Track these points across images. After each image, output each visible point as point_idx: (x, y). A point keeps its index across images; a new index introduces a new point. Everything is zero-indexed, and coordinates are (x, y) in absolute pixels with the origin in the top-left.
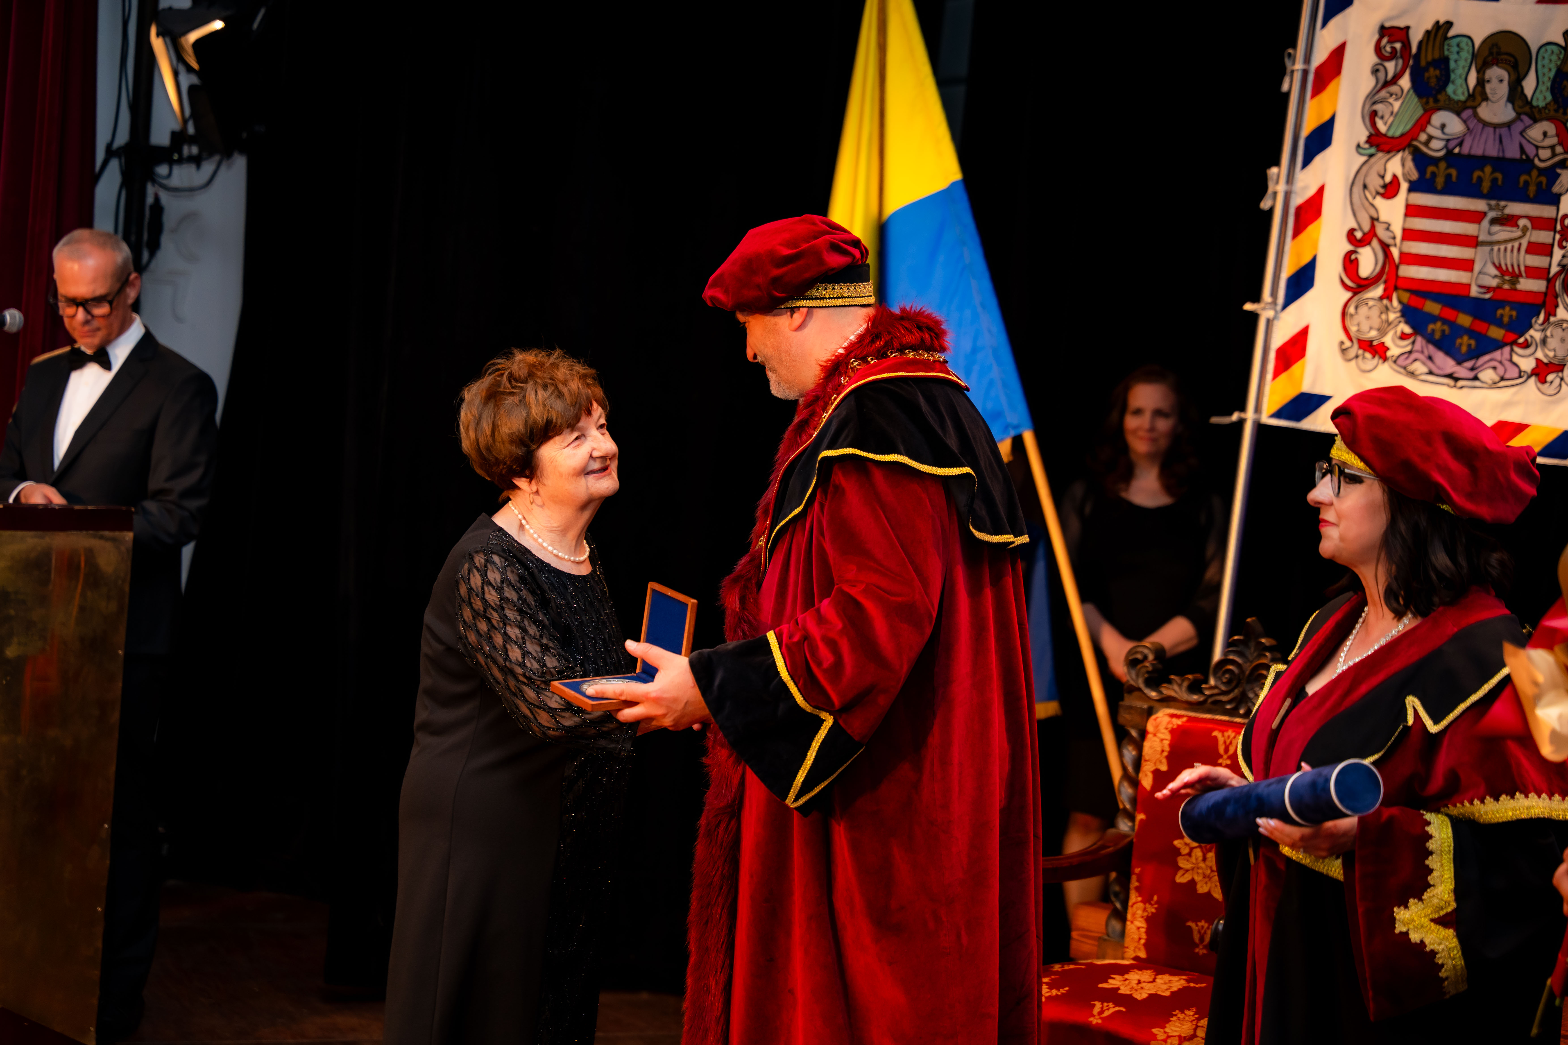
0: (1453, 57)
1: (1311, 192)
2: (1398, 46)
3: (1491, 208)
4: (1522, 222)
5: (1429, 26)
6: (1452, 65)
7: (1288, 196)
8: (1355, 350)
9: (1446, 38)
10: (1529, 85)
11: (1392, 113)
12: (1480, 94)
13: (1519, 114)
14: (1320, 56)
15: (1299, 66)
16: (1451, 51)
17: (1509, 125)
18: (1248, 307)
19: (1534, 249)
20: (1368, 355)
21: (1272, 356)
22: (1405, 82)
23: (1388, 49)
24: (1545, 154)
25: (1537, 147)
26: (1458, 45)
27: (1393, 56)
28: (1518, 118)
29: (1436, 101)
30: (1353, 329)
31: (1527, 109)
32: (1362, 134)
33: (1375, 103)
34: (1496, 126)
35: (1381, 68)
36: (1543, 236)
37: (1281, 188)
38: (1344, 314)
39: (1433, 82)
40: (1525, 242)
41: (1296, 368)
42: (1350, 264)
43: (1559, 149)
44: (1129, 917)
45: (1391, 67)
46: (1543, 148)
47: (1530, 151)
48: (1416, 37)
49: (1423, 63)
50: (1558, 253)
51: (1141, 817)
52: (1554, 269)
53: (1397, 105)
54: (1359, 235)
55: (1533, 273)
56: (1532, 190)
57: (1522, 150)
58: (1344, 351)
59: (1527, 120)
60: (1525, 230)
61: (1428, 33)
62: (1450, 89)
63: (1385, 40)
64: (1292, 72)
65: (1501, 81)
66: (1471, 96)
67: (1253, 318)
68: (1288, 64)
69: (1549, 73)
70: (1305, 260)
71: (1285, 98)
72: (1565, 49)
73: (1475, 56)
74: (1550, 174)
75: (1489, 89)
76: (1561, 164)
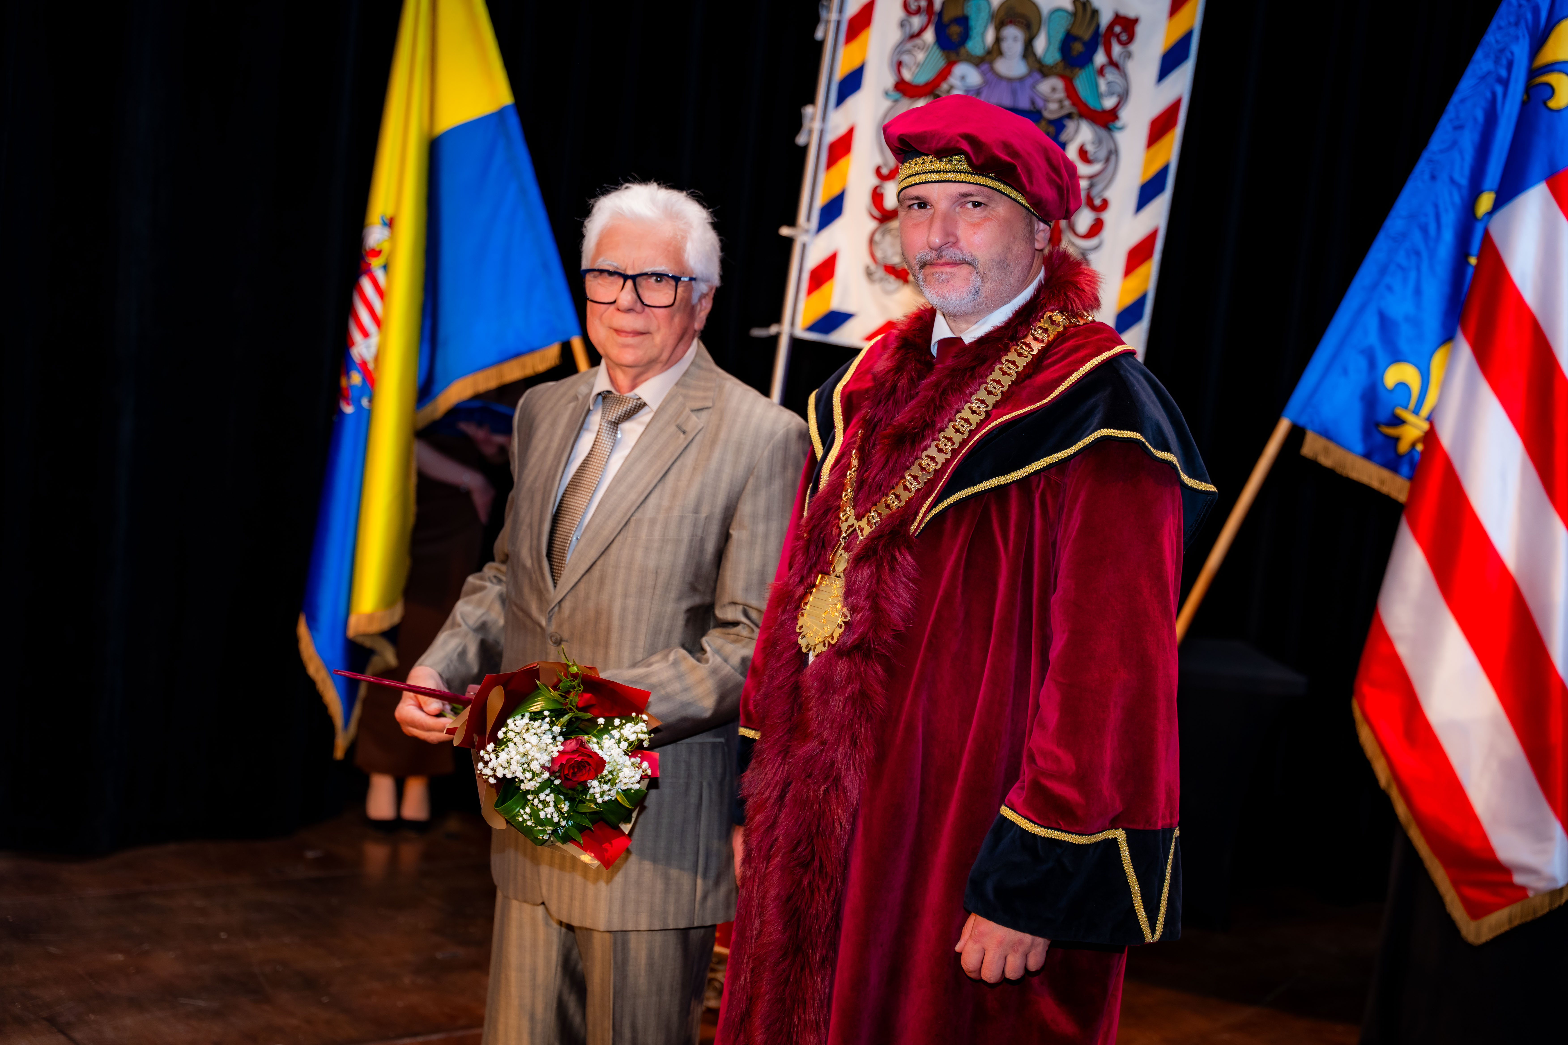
0: (972, 16)
1: (842, 131)
2: (923, 4)
6: (972, 23)
7: (822, 133)
8: (880, 273)
10: (1040, 44)
11: (915, 63)
12: (996, 51)
13: (1031, 71)
14: (852, 9)
15: (833, 15)
16: (971, 11)
17: (1021, 79)
18: (785, 231)
20: (892, 278)
21: (806, 276)
22: (929, 36)
23: (914, 7)
24: (1053, 106)
25: (1046, 100)
27: (918, 11)
28: (1030, 74)
29: (958, 54)
30: (879, 255)
31: (1037, 66)
32: (890, 81)
33: (901, 53)
34: (1010, 80)
35: (906, 23)
37: (817, 125)
38: (871, 241)
39: (955, 38)
41: (826, 288)
42: (877, 197)
43: (1067, 103)
45: (917, 22)
46: (1053, 101)
47: (1040, 103)
49: (946, 20)
53: (921, 56)
54: (885, 171)
57: (1033, 102)
58: (869, 274)
59: (1037, 76)
62: (969, 44)
64: (828, 22)
65: (1015, 39)
66: (989, 52)
67: (789, 242)
68: (824, 14)
69: (1060, 35)
70: (836, 192)
71: (820, 44)
72: (1074, 14)
73: (993, 16)
74: (1059, 125)
75: (1005, 46)
76: (1069, 116)
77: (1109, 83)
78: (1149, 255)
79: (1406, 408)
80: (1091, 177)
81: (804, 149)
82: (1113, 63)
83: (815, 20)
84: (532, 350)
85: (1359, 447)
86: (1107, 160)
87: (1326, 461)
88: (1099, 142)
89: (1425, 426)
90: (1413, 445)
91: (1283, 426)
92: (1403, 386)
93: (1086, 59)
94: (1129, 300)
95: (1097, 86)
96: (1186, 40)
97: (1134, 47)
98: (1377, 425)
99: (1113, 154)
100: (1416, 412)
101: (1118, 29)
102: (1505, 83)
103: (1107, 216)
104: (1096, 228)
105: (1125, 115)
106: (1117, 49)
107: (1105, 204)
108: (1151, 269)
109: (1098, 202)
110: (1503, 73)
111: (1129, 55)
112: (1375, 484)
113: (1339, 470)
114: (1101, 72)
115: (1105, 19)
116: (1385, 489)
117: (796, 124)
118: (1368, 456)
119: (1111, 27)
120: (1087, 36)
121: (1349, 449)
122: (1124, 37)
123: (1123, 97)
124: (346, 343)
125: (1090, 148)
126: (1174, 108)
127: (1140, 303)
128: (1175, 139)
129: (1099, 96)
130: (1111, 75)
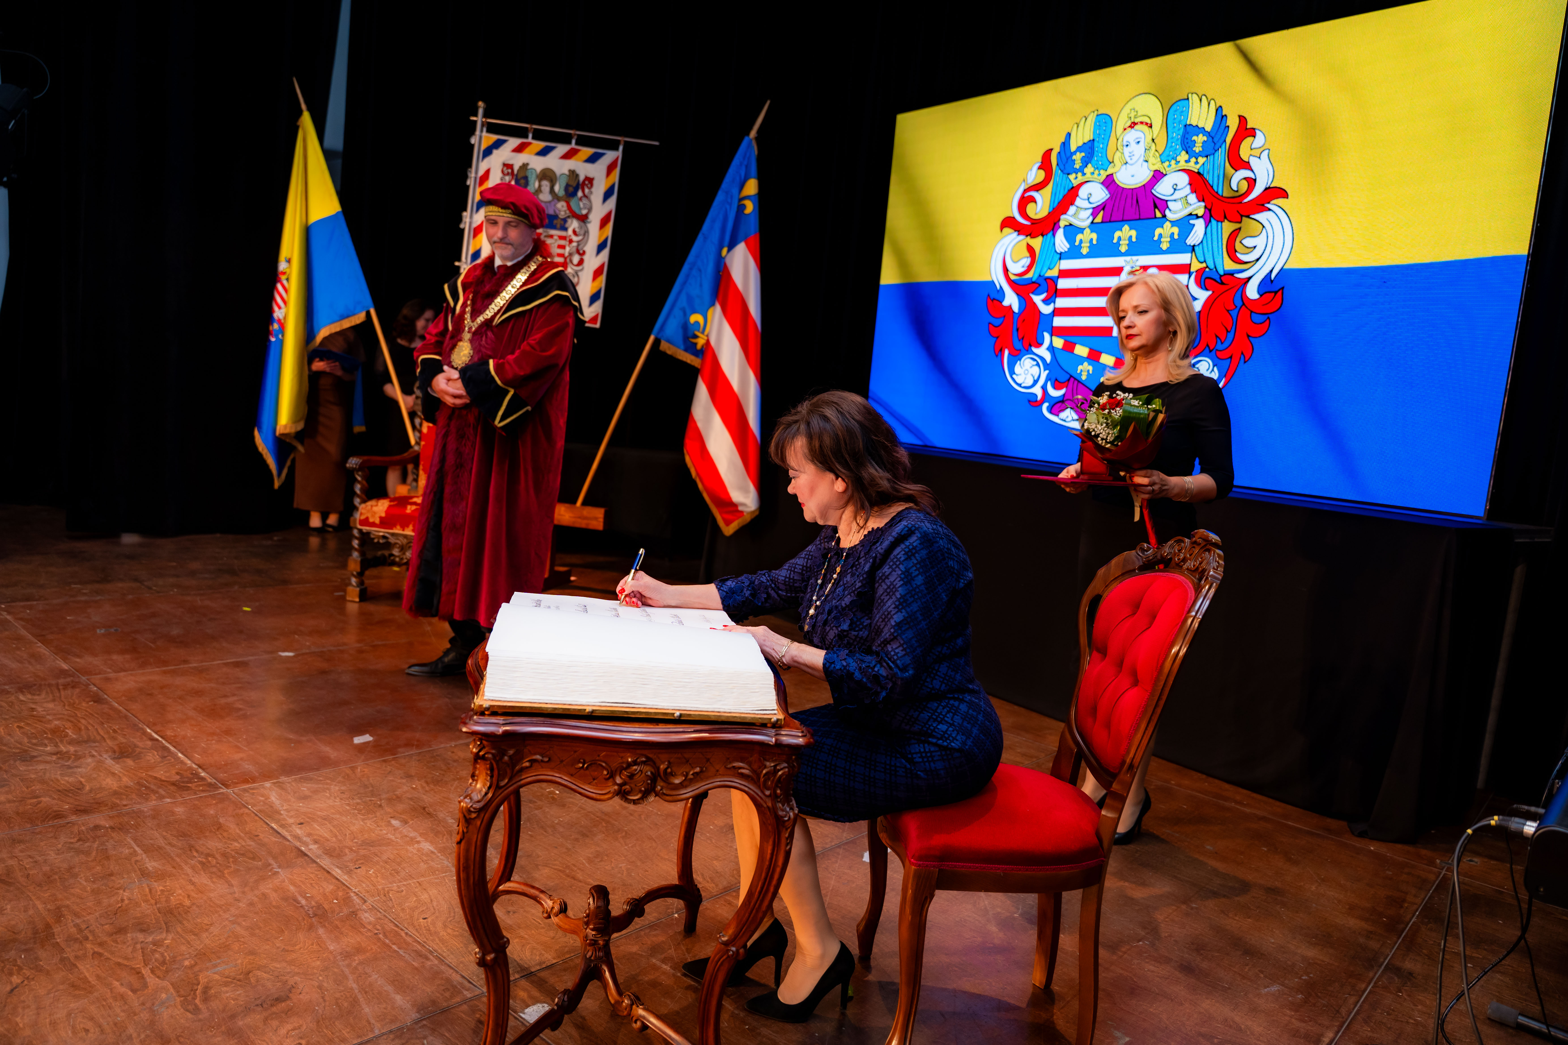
0: (529, 177)
2: (510, 171)
3: (544, 231)
4: (555, 237)
5: (520, 164)
6: (529, 179)
7: (470, 223)
9: (527, 169)
10: (557, 188)
12: (539, 190)
13: (553, 199)
14: (481, 172)
15: (473, 175)
16: (529, 174)
17: (550, 202)
18: (457, 264)
19: (560, 247)
23: (506, 172)
24: (563, 213)
25: (560, 211)
26: (532, 172)
27: (508, 174)
31: (556, 196)
34: (545, 202)
36: (562, 242)
37: (468, 220)
39: (523, 185)
40: (556, 245)
43: (568, 212)
44: (420, 479)
46: (562, 211)
47: (557, 212)
48: (516, 168)
49: (519, 177)
50: (568, 249)
51: (423, 443)
52: (567, 254)
55: (560, 255)
56: (558, 226)
57: (555, 211)
59: (556, 201)
60: (556, 240)
61: (521, 167)
62: (529, 188)
63: (505, 168)
64: (471, 176)
65: (546, 186)
66: (537, 191)
67: (458, 268)
68: (469, 174)
69: (564, 185)
70: (478, 248)
71: (468, 187)
72: (569, 176)
73: (537, 176)
74: (565, 220)
75: (543, 188)
76: (569, 217)
77: (584, 204)
78: (602, 273)
79: (699, 331)
80: (578, 242)
81: (463, 230)
82: (585, 196)
83: (466, 177)
84: (354, 315)
85: (682, 347)
86: (584, 235)
87: (669, 352)
88: (580, 227)
89: (706, 338)
90: (703, 346)
91: (652, 338)
92: (697, 323)
93: (574, 194)
94: (595, 291)
95: (579, 205)
96: (612, 187)
97: (593, 190)
98: (688, 338)
99: (586, 233)
100: (703, 333)
101: (587, 182)
102: (730, 204)
103: (585, 257)
104: (581, 262)
105: (591, 217)
106: (587, 190)
107: (584, 253)
108: (603, 278)
109: (581, 252)
110: (729, 200)
111: (591, 193)
112: (689, 361)
113: (674, 356)
114: (581, 199)
115: (582, 178)
116: (693, 364)
117: (460, 219)
118: (686, 350)
119: (584, 181)
120: (574, 185)
121: (678, 347)
122: (589, 186)
123: (590, 210)
124: (271, 311)
125: (577, 230)
126: (609, 214)
127: (599, 292)
128: (610, 227)
129: (580, 209)
130: (585, 201)
